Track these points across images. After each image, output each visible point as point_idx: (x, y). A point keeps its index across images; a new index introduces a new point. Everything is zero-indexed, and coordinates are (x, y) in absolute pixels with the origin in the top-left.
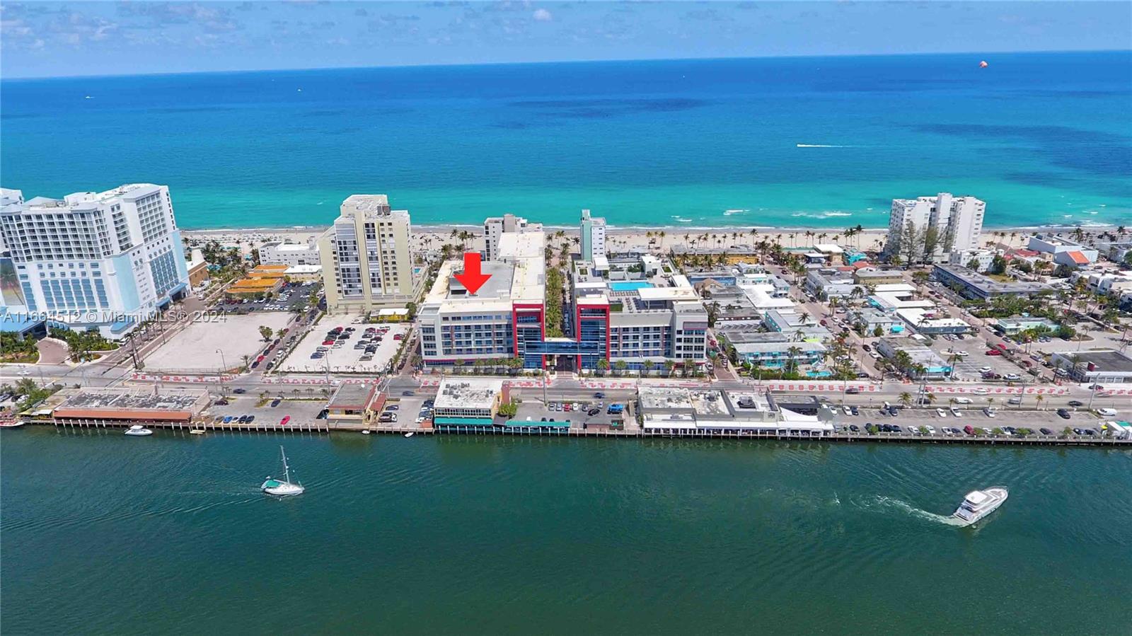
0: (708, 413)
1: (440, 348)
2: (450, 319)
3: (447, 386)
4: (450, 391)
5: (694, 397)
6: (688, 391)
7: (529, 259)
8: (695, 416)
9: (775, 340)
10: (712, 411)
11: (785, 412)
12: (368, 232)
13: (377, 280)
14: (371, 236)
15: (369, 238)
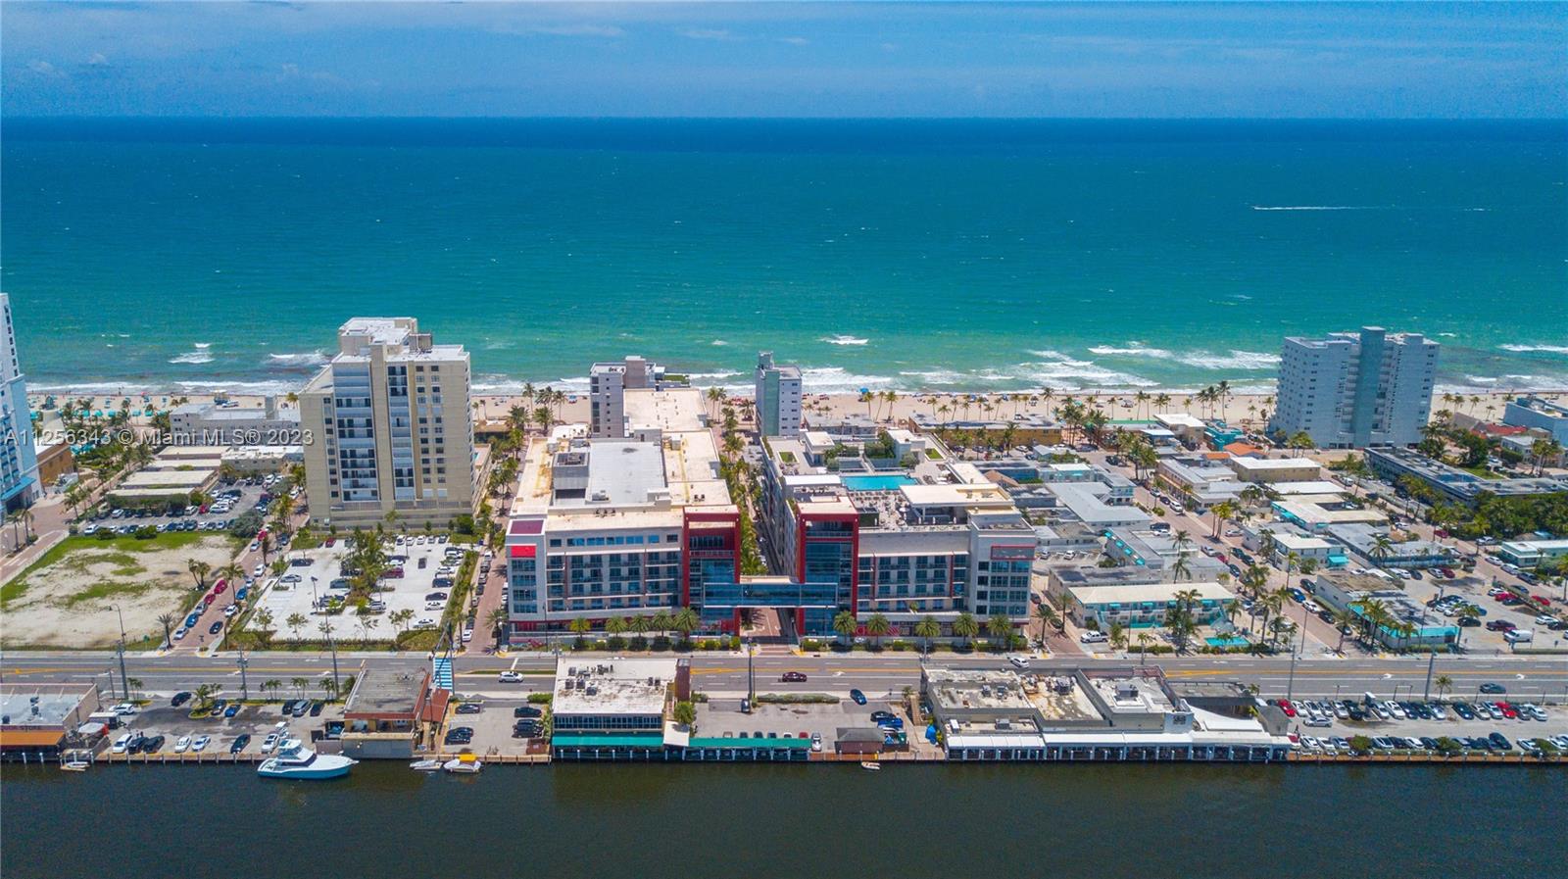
0: (1061, 717)
1: (543, 598)
2: (564, 543)
3: (572, 672)
4: (578, 683)
5: (1029, 688)
6: (1016, 677)
7: (684, 434)
8: (1041, 724)
9: (1141, 580)
10: (1068, 713)
11: (1199, 714)
12: (393, 382)
13: (405, 472)
14: (399, 391)
15: (394, 393)
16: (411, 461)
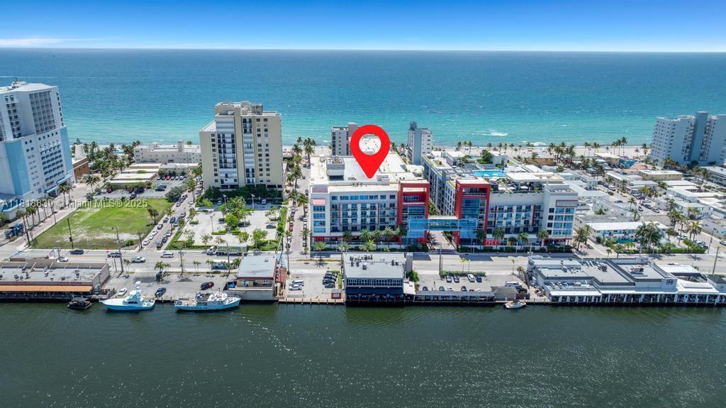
1: (328, 225)
4: (356, 264)
12: (245, 127)
13: (251, 170)
14: (248, 130)
15: (245, 131)
16: (253, 165)
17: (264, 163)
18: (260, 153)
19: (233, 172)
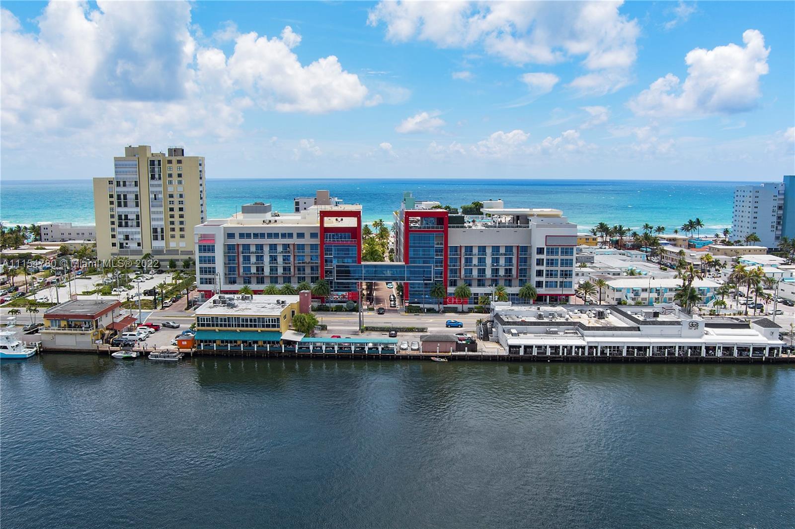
1: (220, 274)
2: (237, 235)
12: (153, 171)
13: (159, 230)
14: (157, 176)
15: (153, 177)
16: (162, 223)
17: (177, 219)
18: (172, 206)
19: (136, 233)
